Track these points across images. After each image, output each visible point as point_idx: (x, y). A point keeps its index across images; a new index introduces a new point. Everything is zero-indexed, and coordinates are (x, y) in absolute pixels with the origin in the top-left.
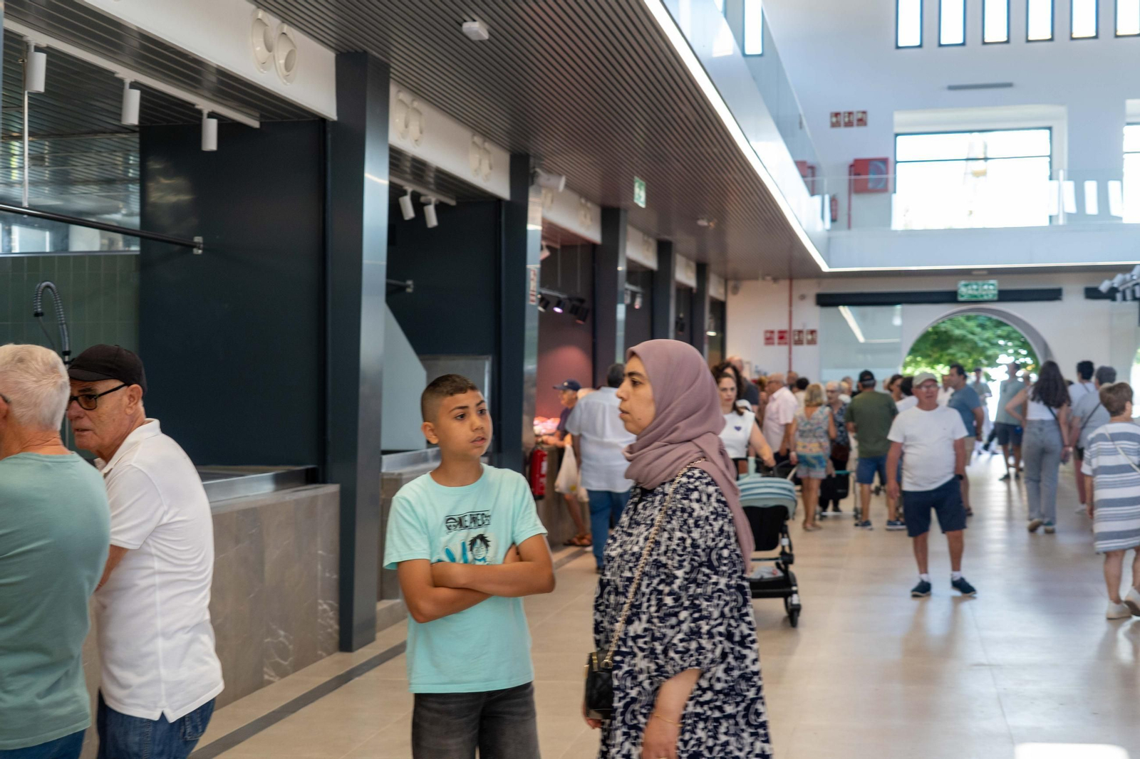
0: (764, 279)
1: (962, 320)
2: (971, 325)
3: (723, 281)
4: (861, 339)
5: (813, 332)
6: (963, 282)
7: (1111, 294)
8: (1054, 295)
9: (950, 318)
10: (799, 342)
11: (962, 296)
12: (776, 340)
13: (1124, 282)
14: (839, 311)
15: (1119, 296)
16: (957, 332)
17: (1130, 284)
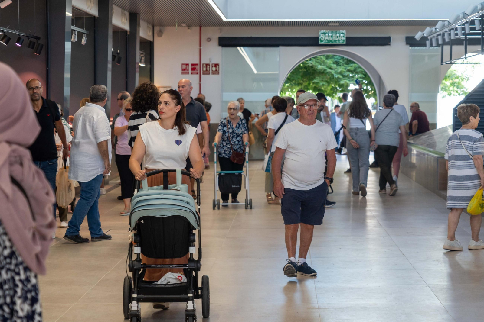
0: (179, 25)
1: (323, 58)
2: (329, 62)
3: (151, 27)
4: (255, 72)
5: (216, 65)
6: (322, 31)
7: (422, 43)
8: (385, 41)
9: (314, 56)
10: (207, 73)
11: (322, 41)
12: (190, 71)
13: (431, 33)
14: (238, 50)
15: (428, 43)
16: (320, 67)
17: (435, 35)
